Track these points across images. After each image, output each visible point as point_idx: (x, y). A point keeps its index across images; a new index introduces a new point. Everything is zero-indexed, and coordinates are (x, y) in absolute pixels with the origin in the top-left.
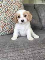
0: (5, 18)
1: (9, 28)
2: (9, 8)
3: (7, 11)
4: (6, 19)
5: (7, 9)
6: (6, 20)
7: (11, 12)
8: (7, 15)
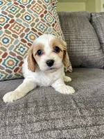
0: (6, 41)
1: (15, 62)
2: (15, 16)
3: (10, 25)
4: (8, 42)
5: (11, 19)
6: (6, 45)
7: (20, 25)
8: (10, 33)
